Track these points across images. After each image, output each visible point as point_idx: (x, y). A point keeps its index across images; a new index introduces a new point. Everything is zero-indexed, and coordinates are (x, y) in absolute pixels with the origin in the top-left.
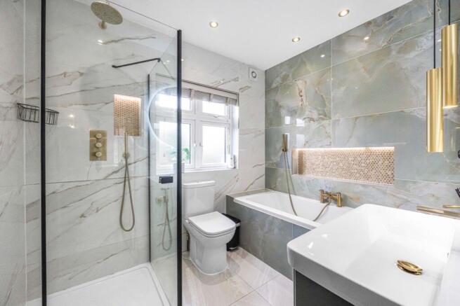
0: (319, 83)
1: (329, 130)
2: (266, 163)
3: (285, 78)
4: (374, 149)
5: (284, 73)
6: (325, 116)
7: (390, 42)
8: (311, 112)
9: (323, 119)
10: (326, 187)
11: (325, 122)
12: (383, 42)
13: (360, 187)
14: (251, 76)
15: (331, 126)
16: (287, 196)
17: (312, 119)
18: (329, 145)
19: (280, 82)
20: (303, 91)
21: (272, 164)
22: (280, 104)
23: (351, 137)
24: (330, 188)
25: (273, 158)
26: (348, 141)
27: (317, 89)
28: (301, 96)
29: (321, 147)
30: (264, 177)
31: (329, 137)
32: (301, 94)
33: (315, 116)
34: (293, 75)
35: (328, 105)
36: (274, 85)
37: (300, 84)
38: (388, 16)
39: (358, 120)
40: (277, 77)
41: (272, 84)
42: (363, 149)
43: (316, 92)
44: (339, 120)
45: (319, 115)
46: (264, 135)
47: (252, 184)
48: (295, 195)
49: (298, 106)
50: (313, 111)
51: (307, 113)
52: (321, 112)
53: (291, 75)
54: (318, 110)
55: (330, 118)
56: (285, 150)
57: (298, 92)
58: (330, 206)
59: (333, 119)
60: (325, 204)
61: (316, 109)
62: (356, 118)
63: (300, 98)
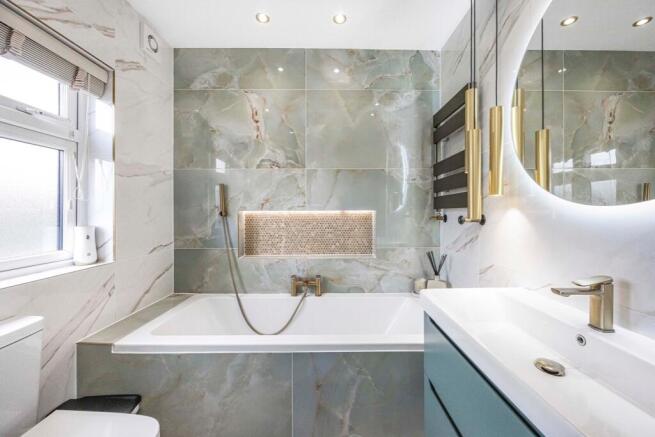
0: (287, 109)
1: (303, 183)
2: (175, 240)
3: (224, 80)
4: (350, 212)
5: (221, 70)
6: (297, 162)
7: (374, 86)
8: (273, 151)
9: (293, 166)
10: (299, 270)
11: (297, 172)
12: (366, 83)
13: (342, 263)
14: (146, 45)
15: (306, 177)
16: (230, 298)
17: (275, 164)
18: (303, 207)
19: (213, 84)
20: (260, 113)
21: (194, 240)
22: (213, 125)
23: (331, 197)
24: (304, 271)
25: (194, 229)
26: (328, 202)
27: (284, 117)
28: (257, 122)
29: (290, 209)
30: (172, 269)
31: (303, 193)
32: (256, 118)
33: (280, 158)
34: (240, 80)
35: (300, 145)
36: (197, 86)
37: (253, 100)
38: (371, 55)
39: (340, 174)
40: (205, 72)
41: (191, 80)
42: (338, 212)
43: (283, 121)
44: (315, 171)
45: (287, 158)
46: (172, 182)
47: (147, 292)
48: (245, 292)
49: (250, 137)
50: (277, 150)
51: (267, 151)
52: (289, 155)
53: (236, 79)
54: (286, 151)
55: (304, 166)
56: (224, 214)
57: (250, 111)
58: (307, 298)
59: (308, 168)
60: (300, 297)
61: (282, 148)
62: (338, 171)
63: (255, 124)
